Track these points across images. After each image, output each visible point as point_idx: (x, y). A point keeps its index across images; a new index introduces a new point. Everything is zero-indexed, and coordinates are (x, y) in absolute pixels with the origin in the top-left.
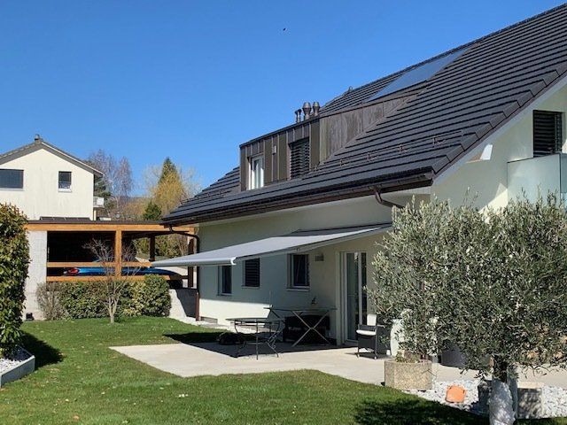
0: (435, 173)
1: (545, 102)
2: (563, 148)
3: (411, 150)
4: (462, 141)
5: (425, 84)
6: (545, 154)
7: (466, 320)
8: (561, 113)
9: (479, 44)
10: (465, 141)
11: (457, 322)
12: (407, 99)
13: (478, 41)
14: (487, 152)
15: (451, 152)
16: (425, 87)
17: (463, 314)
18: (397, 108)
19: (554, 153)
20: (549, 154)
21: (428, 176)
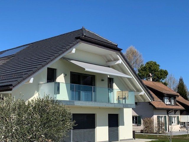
0: (13, 87)
1: (51, 65)
2: (56, 80)
3: (6, 78)
4: (23, 76)
5: (13, 56)
6: (51, 82)
7: (16, 138)
8: (56, 69)
9: (32, 45)
10: (24, 76)
11: (13, 139)
12: (6, 60)
13: (32, 43)
14: (31, 80)
15: (19, 80)
16: (13, 57)
17: (16, 136)
18: (2, 63)
19: (53, 82)
20: (52, 82)
21: (11, 87)
